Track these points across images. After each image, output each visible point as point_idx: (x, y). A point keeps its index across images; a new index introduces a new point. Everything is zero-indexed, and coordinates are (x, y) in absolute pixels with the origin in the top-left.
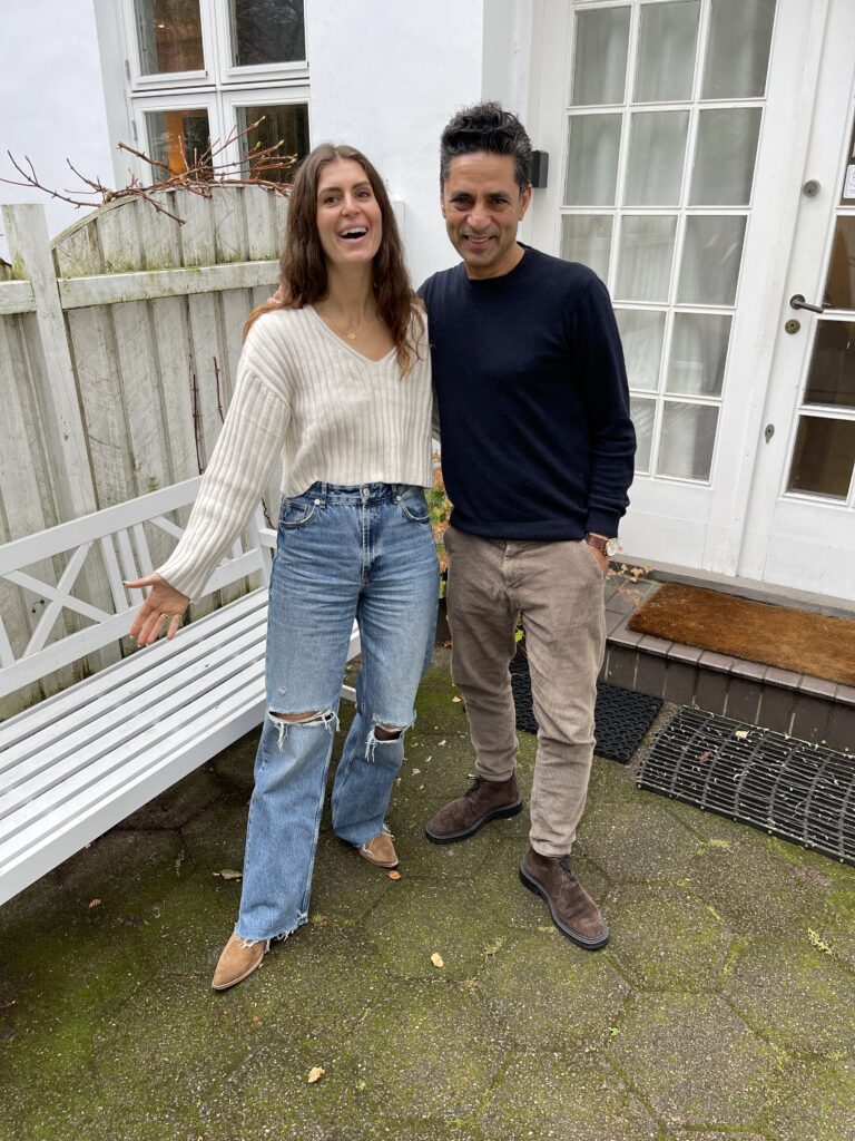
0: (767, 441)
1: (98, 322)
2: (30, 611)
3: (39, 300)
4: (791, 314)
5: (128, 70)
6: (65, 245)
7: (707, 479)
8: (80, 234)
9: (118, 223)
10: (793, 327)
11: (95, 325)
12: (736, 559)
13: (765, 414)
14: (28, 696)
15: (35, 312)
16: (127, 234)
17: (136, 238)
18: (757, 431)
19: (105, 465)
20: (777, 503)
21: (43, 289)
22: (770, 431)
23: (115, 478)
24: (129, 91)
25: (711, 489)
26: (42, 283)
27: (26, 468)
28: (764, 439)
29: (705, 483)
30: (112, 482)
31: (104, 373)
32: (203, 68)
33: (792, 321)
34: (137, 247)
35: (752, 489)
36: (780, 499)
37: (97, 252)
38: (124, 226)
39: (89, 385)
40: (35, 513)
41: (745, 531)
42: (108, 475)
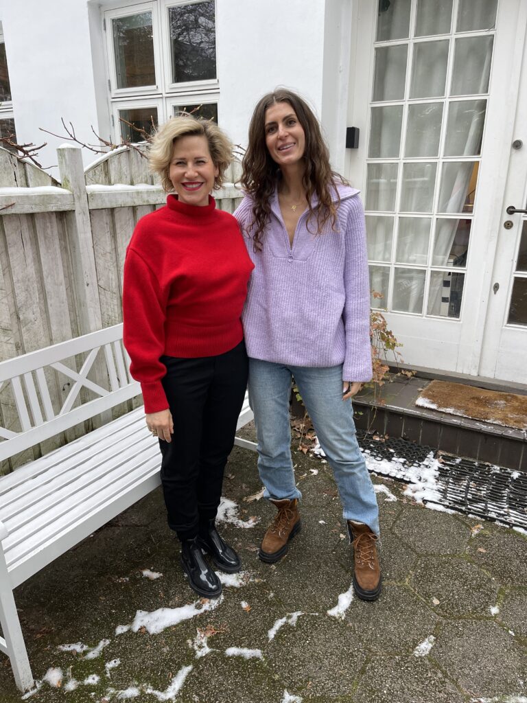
0: (495, 293)
1: (106, 218)
2: (62, 389)
3: (77, 204)
4: (507, 217)
5: (110, 86)
6: (91, 173)
7: (458, 317)
8: (99, 168)
9: (119, 162)
10: (508, 225)
11: (105, 220)
12: (478, 365)
13: (493, 277)
14: (58, 442)
15: (74, 211)
16: (124, 169)
17: (128, 172)
18: (488, 287)
19: (107, 303)
20: (502, 330)
21: (79, 198)
22: (496, 287)
23: (112, 311)
24: (110, 97)
25: (461, 322)
26: (78, 194)
27: (63, 303)
28: (493, 292)
29: (458, 319)
30: (110, 313)
31: (108, 249)
32: (155, 84)
33: (508, 221)
34: (129, 177)
35: (486, 323)
36: (504, 327)
37: (107, 179)
38: (122, 165)
39: (100, 255)
40: (67, 329)
41: (482, 348)
42: (108, 309)
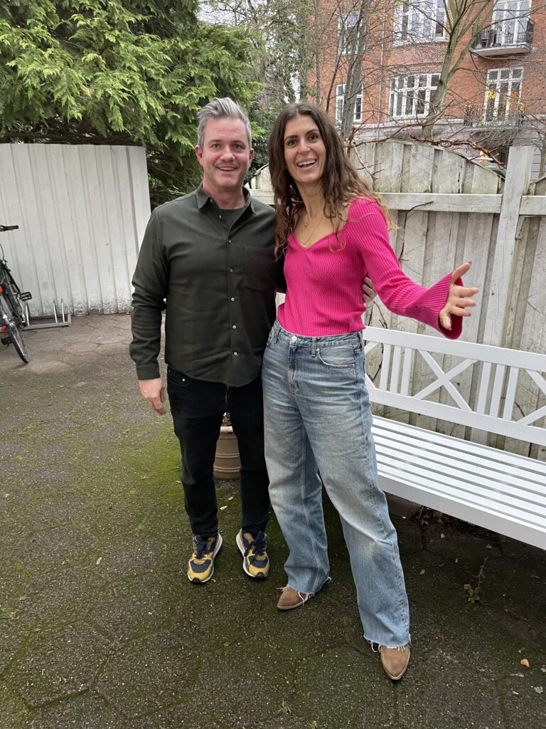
19: (533, 326)
21: (509, 201)
23: (538, 337)
26: (510, 197)
30: (535, 339)
42: (533, 333)
